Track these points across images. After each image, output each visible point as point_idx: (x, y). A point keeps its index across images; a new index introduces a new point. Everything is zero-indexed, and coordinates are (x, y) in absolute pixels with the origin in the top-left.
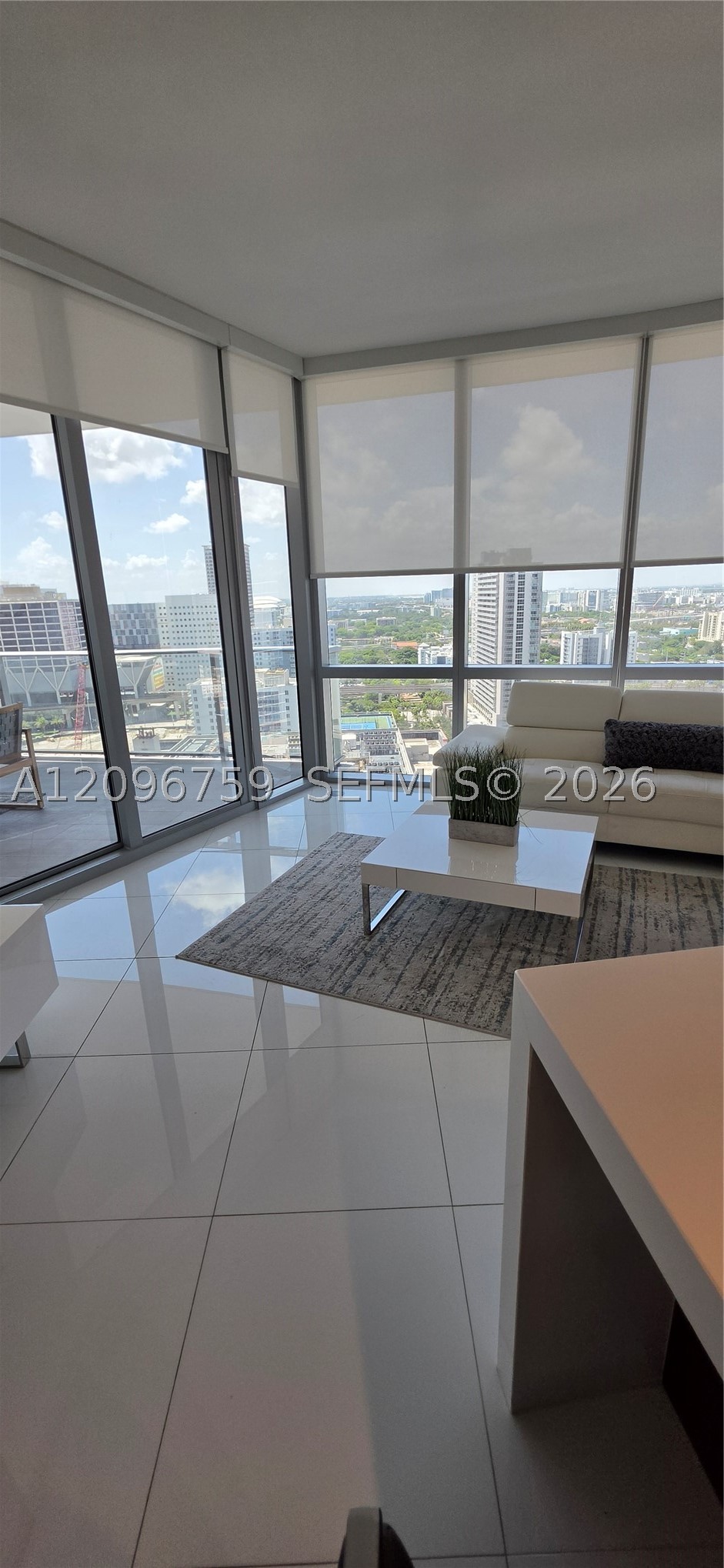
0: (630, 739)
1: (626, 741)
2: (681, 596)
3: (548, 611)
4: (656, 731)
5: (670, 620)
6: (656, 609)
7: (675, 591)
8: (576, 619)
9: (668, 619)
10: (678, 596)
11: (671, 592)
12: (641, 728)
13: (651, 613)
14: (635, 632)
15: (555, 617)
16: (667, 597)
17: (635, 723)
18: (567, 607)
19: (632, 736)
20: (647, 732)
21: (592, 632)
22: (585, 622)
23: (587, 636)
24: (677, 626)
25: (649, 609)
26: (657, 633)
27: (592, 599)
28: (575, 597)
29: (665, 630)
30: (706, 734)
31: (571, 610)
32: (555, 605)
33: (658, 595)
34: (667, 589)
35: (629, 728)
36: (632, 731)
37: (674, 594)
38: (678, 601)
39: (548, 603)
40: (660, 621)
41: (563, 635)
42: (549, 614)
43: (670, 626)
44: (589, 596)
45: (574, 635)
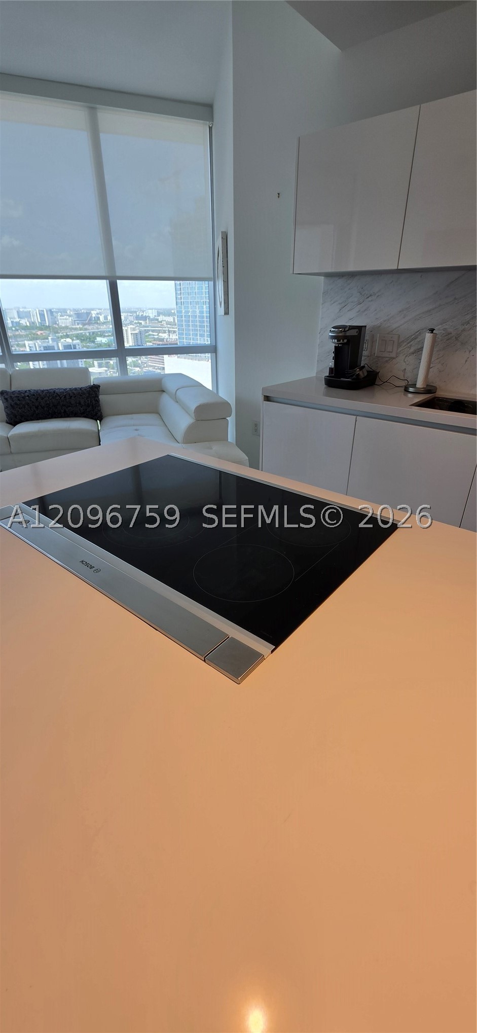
0: (18, 402)
1: (16, 404)
2: (103, 315)
3: (10, 325)
4: (34, 395)
5: (100, 332)
6: (89, 324)
7: (98, 311)
8: (34, 332)
9: (98, 331)
10: (101, 315)
11: (95, 312)
12: (24, 394)
13: (86, 327)
14: (78, 341)
15: (17, 330)
16: (94, 316)
17: (19, 391)
18: (24, 322)
19: (19, 400)
20: (28, 396)
21: (48, 342)
22: (41, 334)
23: (45, 345)
24: (105, 336)
25: (84, 325)
26: (94, 342)
27: (42, 315)
28: (28, 315)
29: (99, 339)
30: (65, 393)
31: (28, 324)
32: (15, 321)
33: (88, 314)
34: (93, 310)
35: (16, 395)
36: (18, 397)
37: (98, 314)
38: (102, 318)
39: (8, 319)
40: (93, 333)
41: (27, 345)
42: (11, 328)
43: (101, 336)
44: (39, 314)
45: (35, 344)
